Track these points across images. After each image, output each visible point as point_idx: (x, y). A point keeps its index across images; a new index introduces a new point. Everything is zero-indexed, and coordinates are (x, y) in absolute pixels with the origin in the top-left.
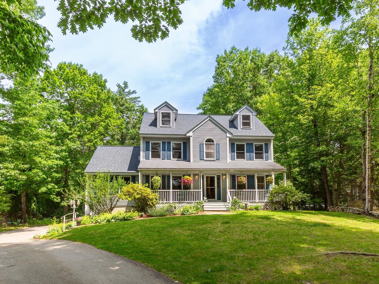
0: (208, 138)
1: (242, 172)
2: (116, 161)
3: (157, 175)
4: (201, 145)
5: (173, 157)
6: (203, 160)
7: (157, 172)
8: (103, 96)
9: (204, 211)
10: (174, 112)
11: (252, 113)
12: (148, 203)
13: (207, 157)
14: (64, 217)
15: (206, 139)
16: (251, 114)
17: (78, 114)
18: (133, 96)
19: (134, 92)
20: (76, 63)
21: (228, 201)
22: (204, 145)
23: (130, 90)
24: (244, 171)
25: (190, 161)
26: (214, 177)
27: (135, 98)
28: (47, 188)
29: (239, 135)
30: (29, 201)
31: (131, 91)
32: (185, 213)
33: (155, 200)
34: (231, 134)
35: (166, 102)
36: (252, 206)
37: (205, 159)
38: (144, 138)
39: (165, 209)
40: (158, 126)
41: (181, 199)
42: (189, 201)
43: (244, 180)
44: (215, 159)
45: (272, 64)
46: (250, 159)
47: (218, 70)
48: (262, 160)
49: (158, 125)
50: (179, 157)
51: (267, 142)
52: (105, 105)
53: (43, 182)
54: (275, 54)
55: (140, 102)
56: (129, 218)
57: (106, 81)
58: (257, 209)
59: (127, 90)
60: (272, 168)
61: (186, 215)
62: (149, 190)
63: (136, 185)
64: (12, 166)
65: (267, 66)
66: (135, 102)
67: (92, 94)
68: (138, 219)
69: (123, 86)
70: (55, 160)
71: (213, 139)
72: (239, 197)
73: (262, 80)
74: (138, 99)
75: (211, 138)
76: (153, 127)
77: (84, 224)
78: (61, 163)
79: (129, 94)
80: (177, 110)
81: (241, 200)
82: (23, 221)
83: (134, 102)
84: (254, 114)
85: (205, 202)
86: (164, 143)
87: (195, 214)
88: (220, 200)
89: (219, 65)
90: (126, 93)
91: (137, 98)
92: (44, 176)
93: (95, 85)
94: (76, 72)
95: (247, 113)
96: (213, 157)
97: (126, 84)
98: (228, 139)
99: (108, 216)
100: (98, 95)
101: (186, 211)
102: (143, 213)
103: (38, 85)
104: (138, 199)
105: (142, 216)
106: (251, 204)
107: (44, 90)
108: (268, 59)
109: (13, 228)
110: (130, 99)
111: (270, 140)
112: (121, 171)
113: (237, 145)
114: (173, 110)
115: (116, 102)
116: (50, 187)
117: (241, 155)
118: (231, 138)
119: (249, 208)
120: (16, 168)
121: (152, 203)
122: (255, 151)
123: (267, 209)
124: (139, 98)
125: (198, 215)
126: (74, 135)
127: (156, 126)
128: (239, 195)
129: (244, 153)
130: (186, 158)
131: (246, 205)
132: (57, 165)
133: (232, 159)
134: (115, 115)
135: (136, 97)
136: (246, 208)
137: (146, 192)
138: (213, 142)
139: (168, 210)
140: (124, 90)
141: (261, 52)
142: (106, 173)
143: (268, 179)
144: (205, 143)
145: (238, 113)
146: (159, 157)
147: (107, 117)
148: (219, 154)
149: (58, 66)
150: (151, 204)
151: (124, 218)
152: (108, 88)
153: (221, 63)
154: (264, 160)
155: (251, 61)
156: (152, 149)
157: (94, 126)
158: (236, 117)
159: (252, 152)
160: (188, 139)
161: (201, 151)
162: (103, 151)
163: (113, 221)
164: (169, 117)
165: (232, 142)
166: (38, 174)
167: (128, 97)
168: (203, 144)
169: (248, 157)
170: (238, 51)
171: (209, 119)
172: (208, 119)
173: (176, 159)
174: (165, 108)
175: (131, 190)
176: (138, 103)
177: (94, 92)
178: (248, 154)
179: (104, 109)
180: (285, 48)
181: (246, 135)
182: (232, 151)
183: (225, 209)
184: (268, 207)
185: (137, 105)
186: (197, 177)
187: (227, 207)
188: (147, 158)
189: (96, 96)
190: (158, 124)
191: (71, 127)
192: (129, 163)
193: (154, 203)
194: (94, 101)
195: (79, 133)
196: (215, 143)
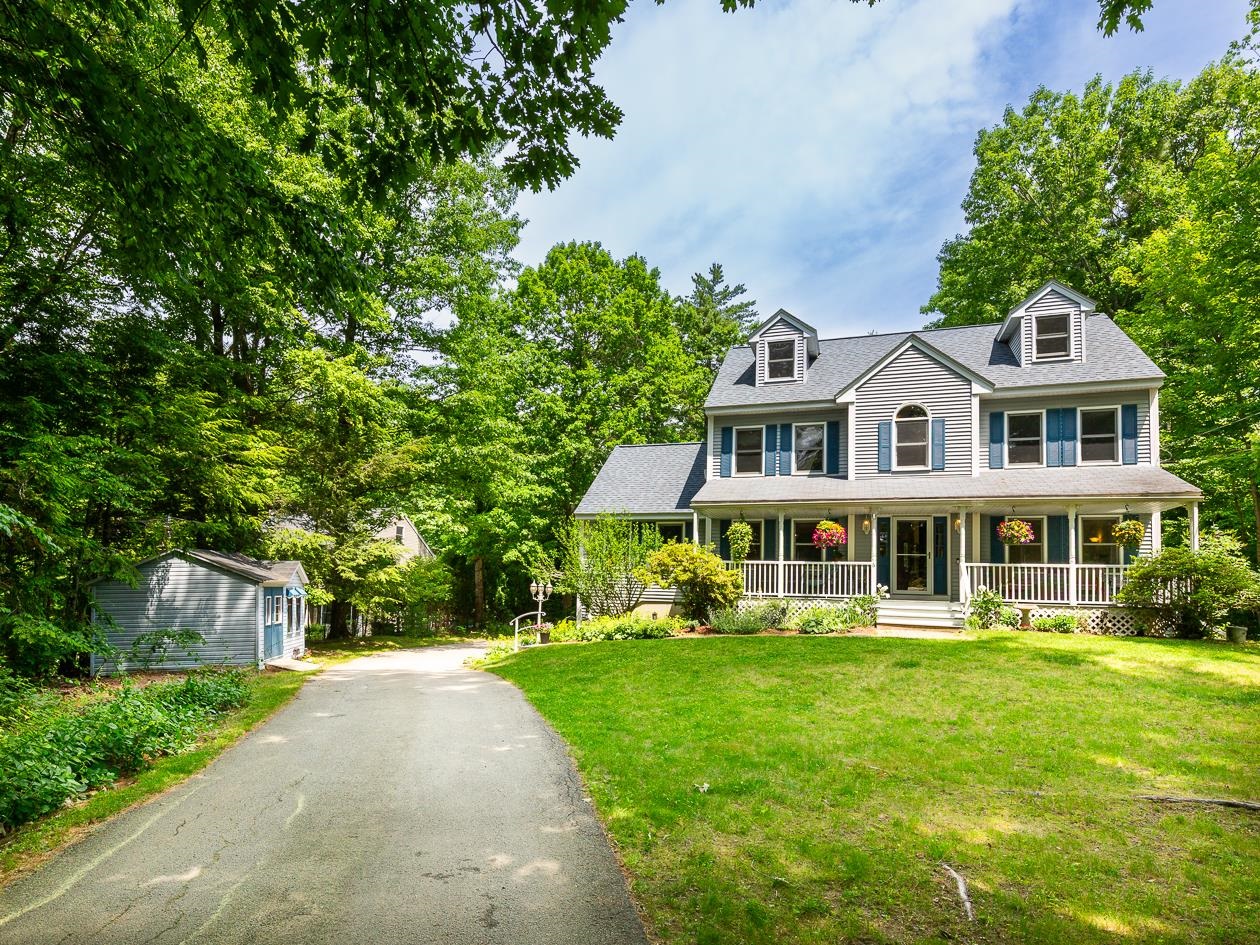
0: (906, 403)
1: (1018, 505)
2: (652, 484)
3: (742, 519)
4: (883, 428)
5: (799, 468)
6: (889, 471)
7: (742, 511)
8: (650, 316)
9: (875, 625)
10: (806, 335)
11: (1078, 304)
12: (713, 595)
13: (900, 463)
14: (517, 619)
15: (899, 408)
16: (1071, 311)
17: (591, 368)
18: (736, 301)
19: (740, 290)
20: (586, 242)
21: (962, 600)
22: (894, 426)
23: (728, 287)
24: (1024, 504)
25: (845, 477)
26: (925, 523)
27: (743, 307)
28: (520, 552)
29: (1020, 384)
30: (491, 581)
31: (731, 289)
32: (808, 629)
33: (731, 588)
34: (989, 384)
35: (782, 311)
36: (1045, 616)
37: (895, 467)
38: (717, 419)
39: (759, 613)
40: (757, 382)
41: (815, 587)
42: (834, 595)
43: (1022, 532)
44: (930, 468)
45: (1203, 113)
46: (1063, 461)
47: (980, 180)
48: (1111, 462)
49: (757, 378)
50: (816, 467)
51: (1133, 400)
52: (656, 337)
53: (514, 539)
54: (1218, 72)
55: (755, 315)
56: (656, 633)
57: (655, 274)
58: (1063, 628)
59: (719, 288)
60: (1140, 489)
61: (812, 635)
62: (717, 561)
63: (684, 546)
64: (439, 504)
65: (1180, 125)
66: (743, 317)
67: (619, 314)
68: (680, 636)
69: (709, 277)
70: (536, 487)
71: (925, 407)
72: (1004, 588)
73: (1158, 178)
74: (751, 308)
75: (918, 403)
76: (744, 386)
77: (557, 640)
78: (549, 491)
79: (725, 298)
80: (813, 331)
81: (1010, 597)
82: (477, 625)
83: (739, 317)
84: (1083, 308)
85: (883, 598)
86: (771, 429)
87: (842, 631)
88: (945, 593)
89: (982, 162)
90: (717, 295)
91: (747, 305)
92: (513, 524)
93: (631, 290)
94: (585, 265)
95: (1056, 308)
96: (923, 462)
97: (716, 271)
98: (976, 402)
99: (610, 624)
100: (638, 315)
101: (813, 624)
102: (695, 623)
103: (504, 311)
104: (685, 583)
105: (692, 629)
106: (1042, 612)
107: (516, 320)
108: (1189, 97)
109: (456, 639)
110: (727, 311)
111: (1145, 394)
112: (661, 510)
113: (1012, 418)
114: (802, 332)
115: (685, 322)
116: (525, 549)
117: (1025, 451)
118: (988, 397)
119: (1033, 622)
120: (448, 508)
121: (725, 597)
122: (1084, 433)
123: (1105, 631)
124: (753, 303)
125: (849, 635)
126: (578, 423)
127: (752, 383)
128: (1004, 583)
129: (1037, 443)
130: (837, 470)
131: (1025, 612)
132: (540, 497)
133: (994, 463)
134: (681, 361)
135: (745, 302)
136: (1024, 622)
137: (706, 566)
138: (925, 414)
139: (764, 619)
140: (711, 289)
141: (1156, 80)
142: (618, 515)
143: (1121, 530)
144: (895, 419)
145: (1020, 313)
146: (760, 471)
147: (659, 369)
148: (943, 452)
149: (548, 257)
150: (720, 597)
151: (645, 631)
152: (662, 290)
153: (989, 154)
154: (1120, 462)
155: (1111, 122)
156: (739, 447)
157: (627, 396)
158: (1016, 326)
159: (1068, 439)
160: (843, 411)
161: (882, 446)
162: (626, 460)
163: (618, 636)
164: (790, 353)
165: (992, 409)
166: (500, 520)
167: (723, 307)
168: (890, 424)
169: (1055, 457)
170: (1057, 99)
171: (912, 346)
172: (909, 344)
173: (807, 473)
174: (781, 328)
175: (668, 561)
176: (749, 319)
177: (625, 310)
178: (1055, 446)
179: (654, 349)
180: (1240, 44)
181: (1048, 383)
182: (995, 438)
183: (950, 624)
184: (1109, 625)
185: (747, 324)
186: (866, 523)
187: (958, 615)
188: (725, 473)
189: (630, 320)
190: (757, 375)
191: (573, 405)
192: (682, 488)
193: (731, 597)
194: (626, 330)
195: (589, 417)
196: (930, 418)
